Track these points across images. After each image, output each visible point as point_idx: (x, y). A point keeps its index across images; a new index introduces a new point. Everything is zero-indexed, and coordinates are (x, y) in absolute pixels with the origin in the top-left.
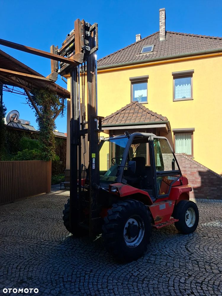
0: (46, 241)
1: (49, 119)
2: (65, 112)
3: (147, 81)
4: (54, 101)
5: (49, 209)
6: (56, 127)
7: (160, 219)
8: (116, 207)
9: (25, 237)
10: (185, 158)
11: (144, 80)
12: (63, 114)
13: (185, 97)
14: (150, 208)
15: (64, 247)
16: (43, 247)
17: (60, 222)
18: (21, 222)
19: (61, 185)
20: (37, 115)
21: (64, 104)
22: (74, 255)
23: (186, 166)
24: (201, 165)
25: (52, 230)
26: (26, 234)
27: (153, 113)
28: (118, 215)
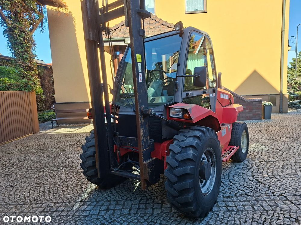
0: (59, 205)
1: (24, 32)
2: (46, 24)
4: (29, 5)
5: (46, 154)
6: (36, 44)
7: (222, 148)
8: (185, 140)
9: (19, 204)
12: (43, 27)
15: (93, 209)
16: (57, 216)
17: (70, 170)
18: (6, 178)
19: (52, 123)
20: (3, 24)
21: (43, 13)
22: (115, 220)
25: (62, 184)
26: (19, 197)
27: (169, 24)
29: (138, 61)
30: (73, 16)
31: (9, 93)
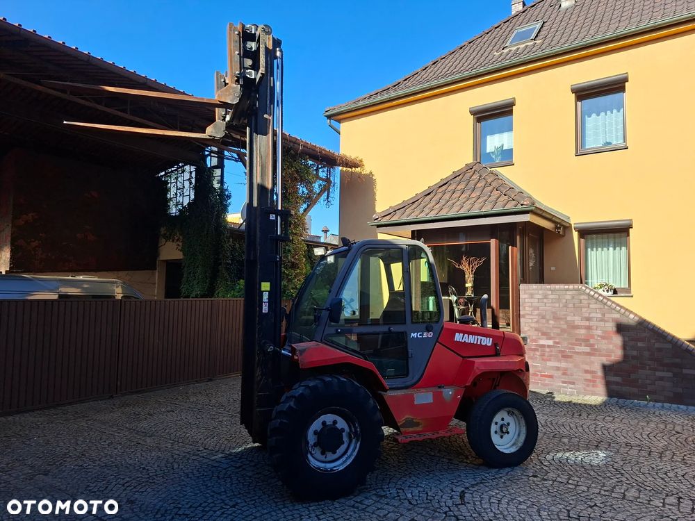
0: (206, 451)
3: (510, 113)
7: (417, 424)
9: (178, 441)
10: (589, 294)
11: (503, 111)
12: (330, 199)
13: (609, 143)
14: (385, 397)
16: (192, 460)
23: (591, 316)
24: (631, 312)
28: (292, 404)
29: (263, 289)
30: (374, 178)
31: (210, 302)
